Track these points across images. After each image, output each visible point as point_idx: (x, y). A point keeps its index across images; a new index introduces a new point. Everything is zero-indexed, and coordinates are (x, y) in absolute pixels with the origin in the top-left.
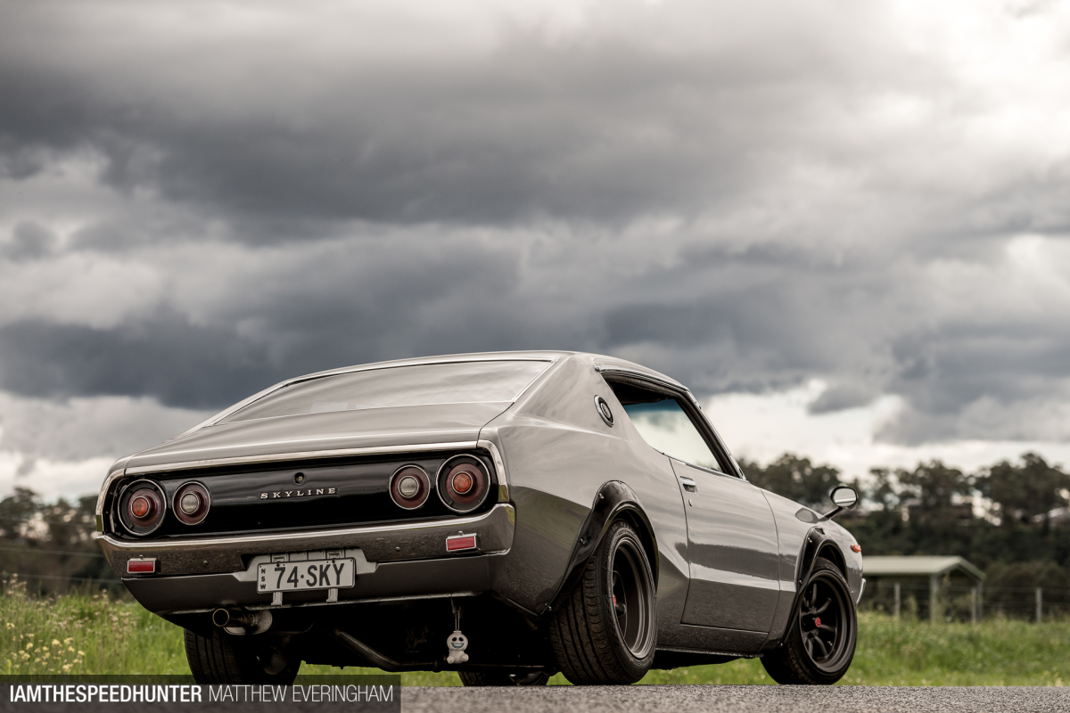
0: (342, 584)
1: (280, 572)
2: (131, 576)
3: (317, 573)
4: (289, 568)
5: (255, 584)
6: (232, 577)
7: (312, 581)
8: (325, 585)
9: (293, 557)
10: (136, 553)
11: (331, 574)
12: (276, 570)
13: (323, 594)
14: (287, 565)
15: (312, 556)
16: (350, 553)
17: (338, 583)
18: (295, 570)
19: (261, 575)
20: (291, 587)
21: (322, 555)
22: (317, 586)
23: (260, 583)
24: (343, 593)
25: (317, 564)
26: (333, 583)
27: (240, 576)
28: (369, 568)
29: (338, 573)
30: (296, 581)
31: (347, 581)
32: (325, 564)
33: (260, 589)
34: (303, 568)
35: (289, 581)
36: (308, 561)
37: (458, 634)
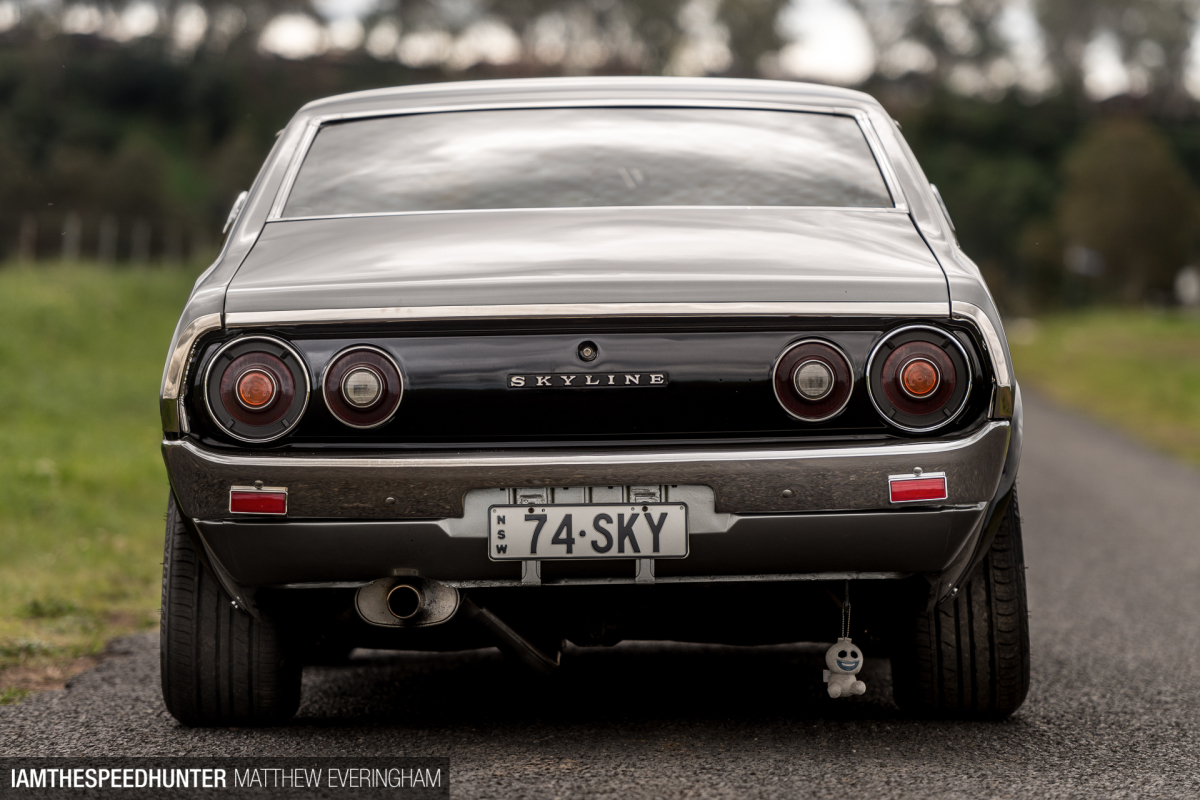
0: (664, 551)
1: (534, 524)
2: (236, 518)
3: (613, 529)
4: (555, 516)
5: (484, 543)
6: (437, 528)
7: (602, 542)
8: (629, 551)
9: (561, 496)
10: (246, 476)
11: (641, 529)
12: (528, 518)
13: (627, 567)
14: (549, 511)
15: (599, 495)
16: (675, 494)
17: (656, 548)
18: (567, 521)
19: (496, 528)
20: (560, 551)
21: (617, 495)
22: (614, 552)
23: (495, 542)
24: (664, 566)
25: (612, 512)
26: (646, 548)
27: (448, 526)
28: (725, 523)
29: (656, 529)
30: (570, 542)
31: (674, 543)
32: (627, 512)
33: (494, 554)
34: (583, 518)
35: (556, 540)
36: (591, 504)
37: (846, 644)
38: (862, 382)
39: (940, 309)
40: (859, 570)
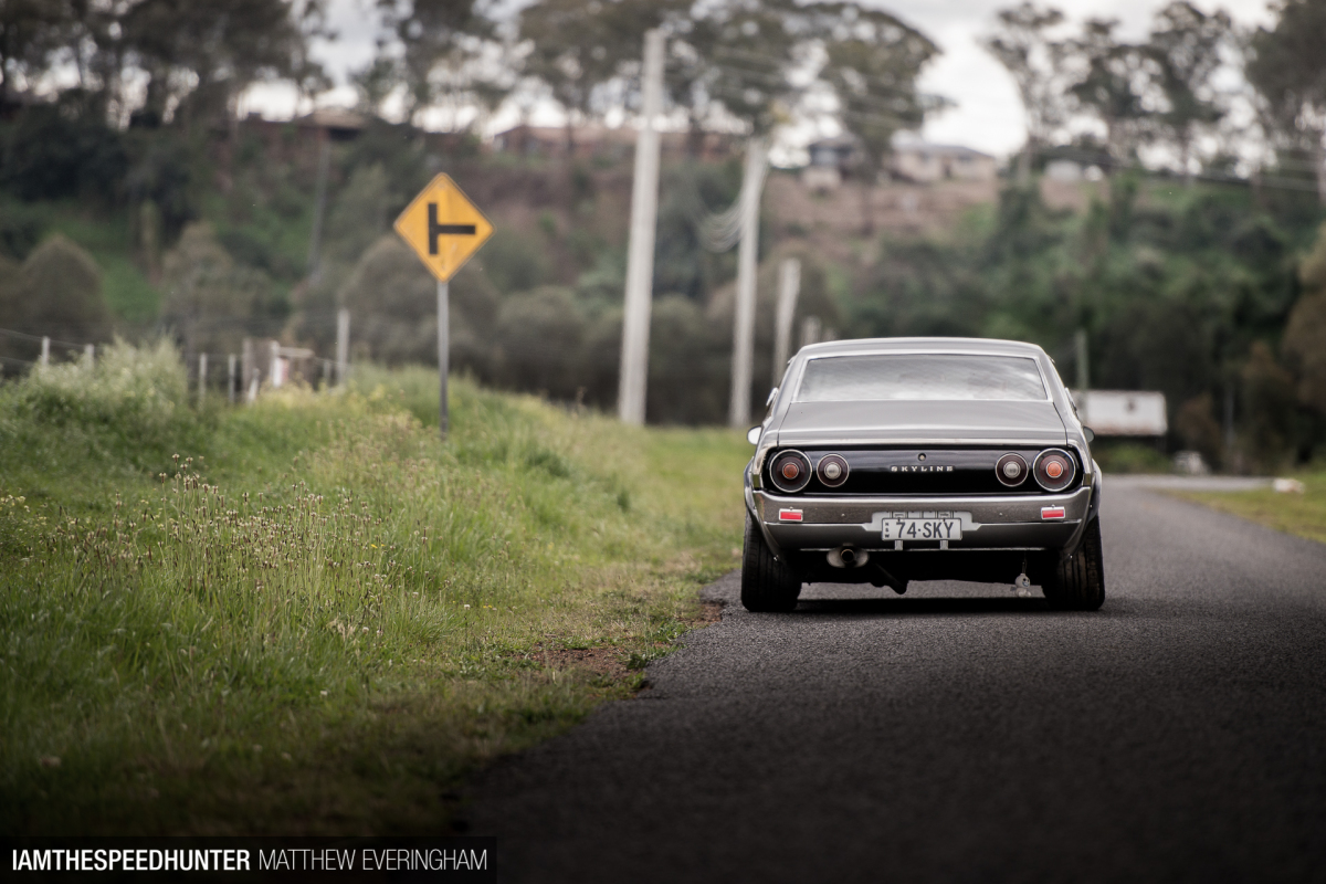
0: (952, 538)
1: (900, 526)
2: (782, 522)
3: (932, 528)
4: (908, 523)
5: (880, 534)
6: (861, 528)
7: (927, 533)
8: (938, 537)
9: (911, 515)
10: (787, 505)
11: (943, 529)
12: (898, 524)
13: (936, 544)
14: (906, 521)
15: (926, 515)
16: (956, 515)
17: (949, 536)
18: (913, 525)
19: (885, 527)
20: (910, 537)
21: (933, 515)
22: (932, 538)
23: (884, 533)
24: (952, 543)
25: (932, 522)
26: (944, 536)
27: (866, 527)
28: (976, 527)
29: (949, 529)
30: (914, 533)
31: (956, 534)
32: (937, 522)
33: (884, 538)
34: (920, 524)
35: (909, 532)
36: (923, 518)
37: (1023, 576)
38: (1031, 471)
39: (1063, 443)
40: (1030, 546)
